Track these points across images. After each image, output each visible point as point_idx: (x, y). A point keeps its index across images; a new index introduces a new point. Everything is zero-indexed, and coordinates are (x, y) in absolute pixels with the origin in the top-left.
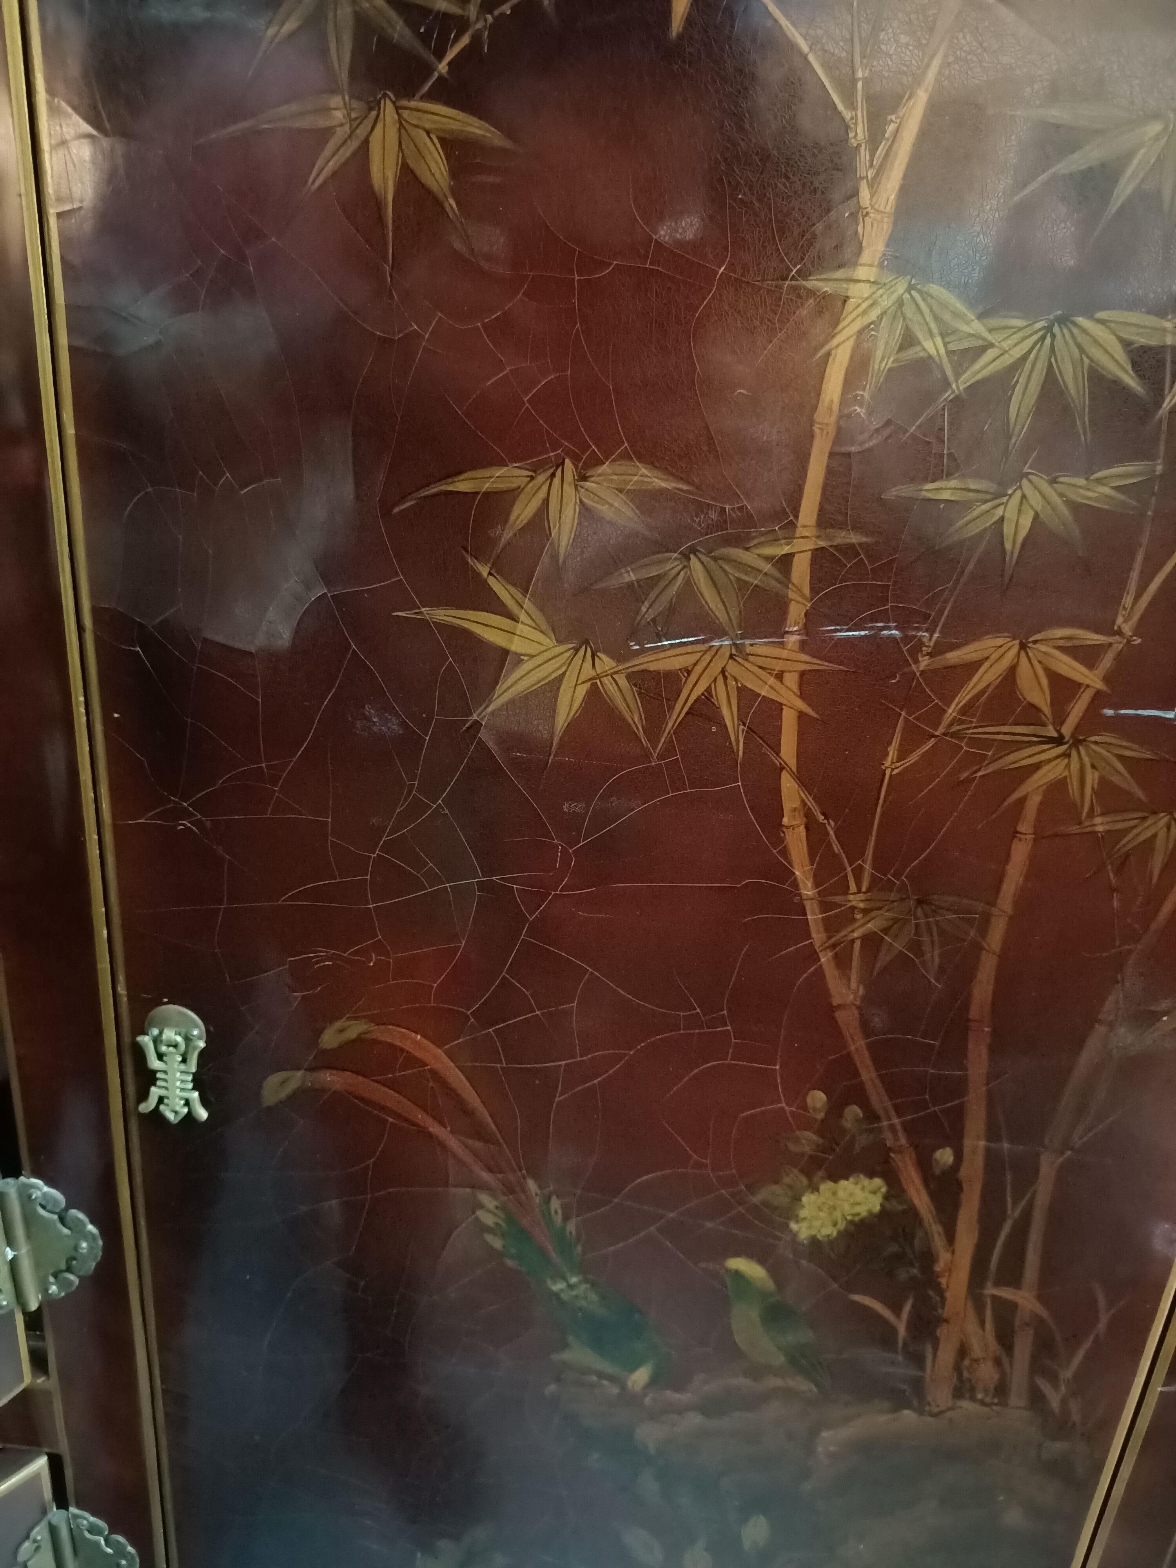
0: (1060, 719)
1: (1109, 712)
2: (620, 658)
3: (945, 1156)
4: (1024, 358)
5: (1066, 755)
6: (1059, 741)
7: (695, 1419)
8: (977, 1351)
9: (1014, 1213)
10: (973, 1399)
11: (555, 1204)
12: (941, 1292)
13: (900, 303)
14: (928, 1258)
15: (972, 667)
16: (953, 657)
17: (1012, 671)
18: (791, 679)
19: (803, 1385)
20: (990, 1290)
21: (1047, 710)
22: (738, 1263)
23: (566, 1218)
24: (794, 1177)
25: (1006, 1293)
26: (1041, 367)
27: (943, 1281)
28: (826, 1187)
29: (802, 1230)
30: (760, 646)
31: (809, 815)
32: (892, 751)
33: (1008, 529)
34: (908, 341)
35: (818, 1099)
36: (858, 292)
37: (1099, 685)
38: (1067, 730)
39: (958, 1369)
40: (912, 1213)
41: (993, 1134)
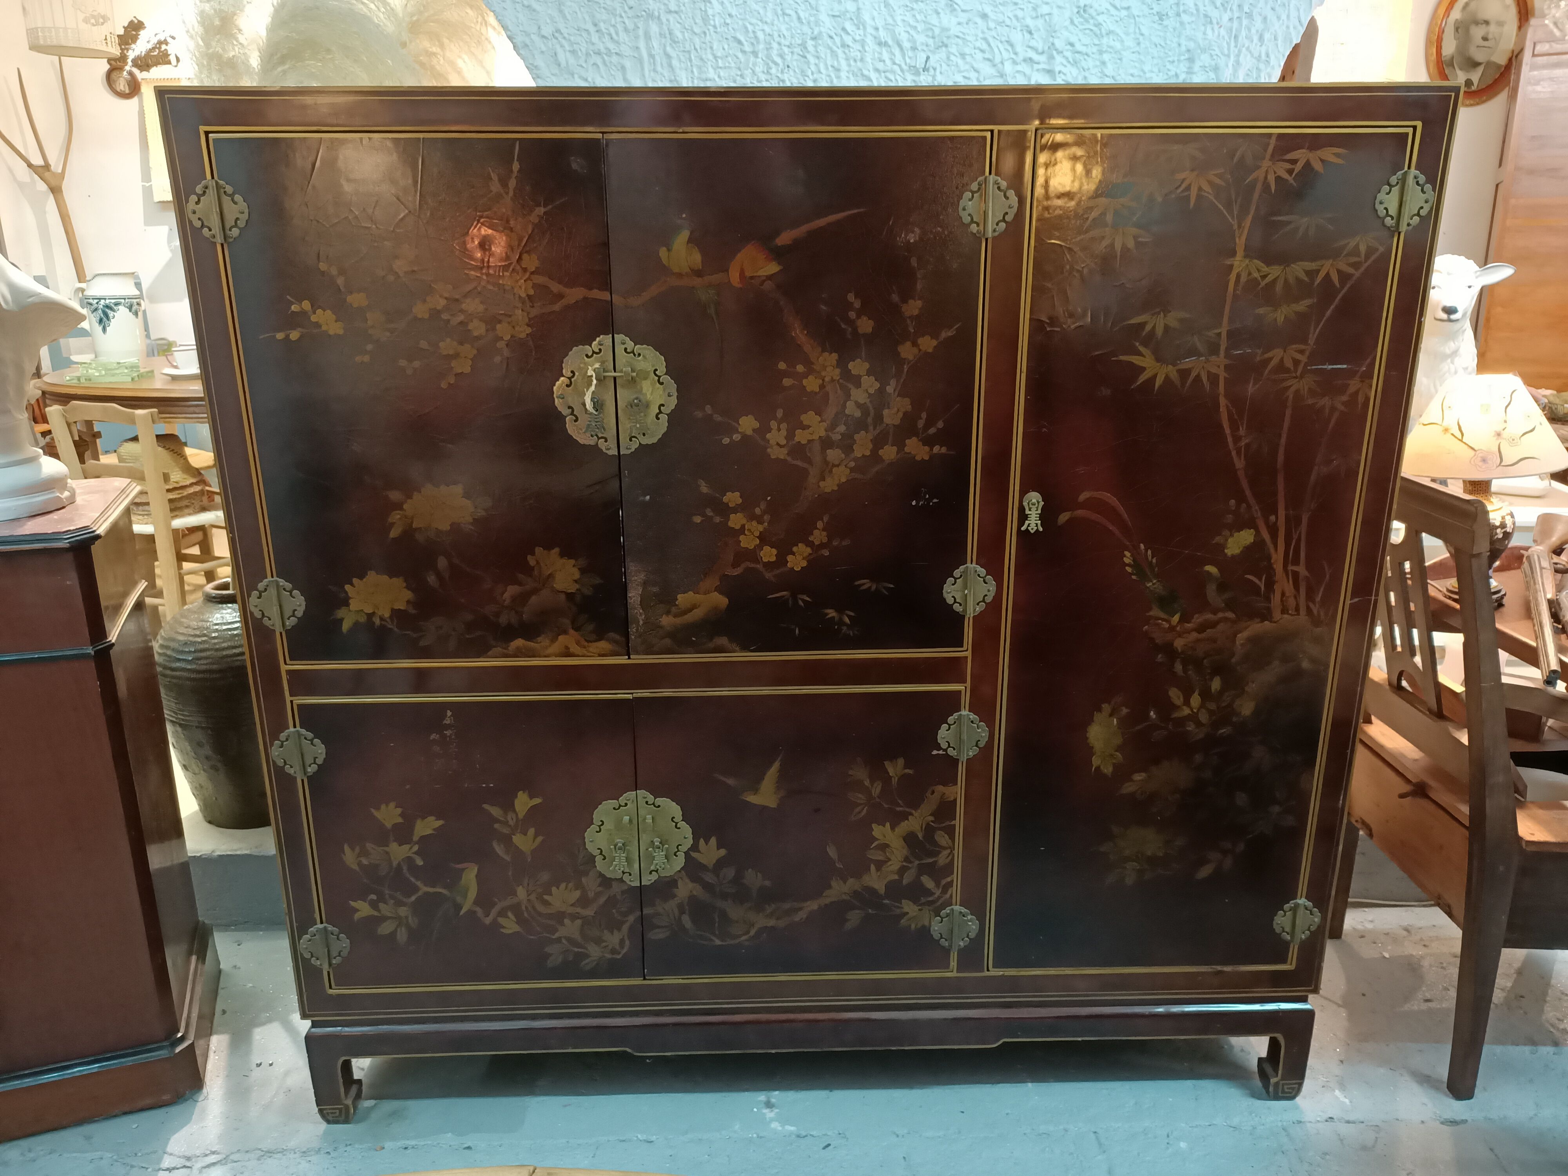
0: (1296, 371)
1: (1309, 368)
2: (1174, 366)
3: (1273, 518)
4: (1278, 276)
5: (1299, 381)
6: (1296, 377)
7: (1194, 635)
8: (1287, 594)
9: (1295, 537)
10: (1288, 614)
11: (1149, 552)
12: (1274, 570)
13: (1247, 265)
14: (1269, 558)
15: (1271, 359)
16: (1267, 356)
17: (1282, 359)
18: (1222, 367)
19: (1230, 615)
20: (1291, 568)
21: (1292, 368)
22: (1208, 568)
23: (1152, 558)
24: (1226, 532)
25: (1295, 568)
26: (1283, 279)
27: (1275, 566)
28: (1236, 534)
29: (1229, 552)
30: (1213, 358)
31: (1227, 407)
32: (1251, 385)
33: (1278, 319)
34: (1250, 274)
35: (1233, 502)
36: (1236, 263)
37: (1306, 360)
38: (1298, 374)
39: (1282, 601)
40: (1263, 541)
41: (1286, 509)
